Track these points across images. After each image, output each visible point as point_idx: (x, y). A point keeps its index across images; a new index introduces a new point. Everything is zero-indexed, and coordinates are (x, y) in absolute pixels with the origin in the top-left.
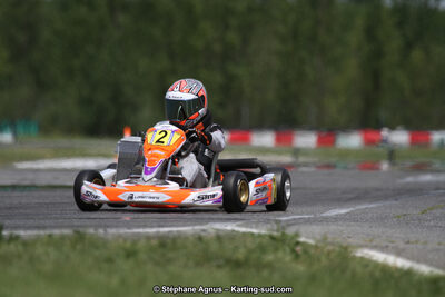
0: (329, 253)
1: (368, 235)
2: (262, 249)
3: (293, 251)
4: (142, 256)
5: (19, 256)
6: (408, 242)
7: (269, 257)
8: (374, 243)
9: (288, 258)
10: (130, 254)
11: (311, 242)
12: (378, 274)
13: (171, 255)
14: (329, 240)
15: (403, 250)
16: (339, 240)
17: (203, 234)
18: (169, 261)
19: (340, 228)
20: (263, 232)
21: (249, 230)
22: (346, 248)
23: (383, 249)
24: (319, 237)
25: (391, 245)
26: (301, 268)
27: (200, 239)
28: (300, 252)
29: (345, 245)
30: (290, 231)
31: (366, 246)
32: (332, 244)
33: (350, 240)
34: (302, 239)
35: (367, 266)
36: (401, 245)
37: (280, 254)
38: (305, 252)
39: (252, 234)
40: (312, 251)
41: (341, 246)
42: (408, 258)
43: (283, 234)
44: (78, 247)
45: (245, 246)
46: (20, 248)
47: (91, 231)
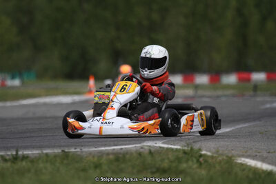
0: (220, 162)
1: (244, 148)
2: (179, 160)
3: (198, 161)
4: (105, 167)
5: (29, 171)
6: (269, 152)
7: (184, 166)
8: (248, 154)
9: (195, 166)
10: (97, 166)
11: (209, 154)
12: (251, 175)
13: (123, 166)
14: (220, 152)
15: (266, 158)
16: (226, 152)
17: (142, 150)
18: (121, 171)
19: (227, 143)
20: (179, 147)
21: (170, 146)
22: (230, 158)
23: (254, 157)
24: (214, 150)
25: (258, 154)
26: (204, 172)
27: (140, 154)
28: (203, 162)
29: (230, 155)
30: (196, 146)
31: (243, 156)
32: (222, 155)
33: (233, 152)
34: (203, 152)
35: (244, 170)
36: (265, 154)
37: (190, 163)
38: (206, 161)
39: (172, 149)
40: (210, 161)
41: (227, 156)
42: (269, 164)
43: (192, 149)
44: (65, 162)
45: (168, 158)
46: (29, 164)
47: (73, 150)
